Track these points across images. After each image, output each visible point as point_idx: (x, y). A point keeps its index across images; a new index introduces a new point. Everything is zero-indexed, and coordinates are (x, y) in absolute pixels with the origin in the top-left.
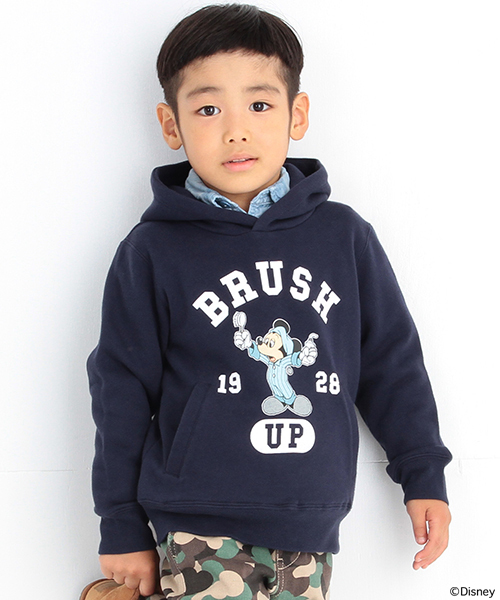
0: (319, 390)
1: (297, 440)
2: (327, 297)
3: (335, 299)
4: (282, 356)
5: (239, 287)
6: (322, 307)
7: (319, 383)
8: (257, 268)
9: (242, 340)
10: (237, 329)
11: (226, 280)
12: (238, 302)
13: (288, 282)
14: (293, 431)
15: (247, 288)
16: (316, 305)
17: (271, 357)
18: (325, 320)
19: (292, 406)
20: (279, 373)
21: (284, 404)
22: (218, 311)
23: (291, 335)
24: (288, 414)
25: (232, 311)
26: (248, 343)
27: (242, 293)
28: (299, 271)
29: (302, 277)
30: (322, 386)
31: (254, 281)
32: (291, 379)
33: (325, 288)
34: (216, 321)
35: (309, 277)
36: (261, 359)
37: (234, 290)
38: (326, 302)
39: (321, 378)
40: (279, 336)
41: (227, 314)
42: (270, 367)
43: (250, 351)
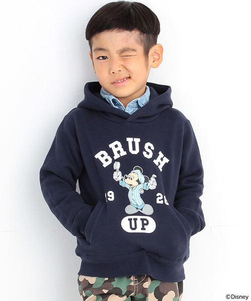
0: (158, 202)
1: (145, 227)
2: (162, 159)
3: (166, 160)
4: (138, 184)
5: (118, 149)
6: (159, 164)
7: (158, 199)
8: (127, 140)
9: (117, 176)
10: (115, 170)
11: (112, 146)
12: (117, 156)
13: (142, 148)
14: (143, 222)
15: (122, 150)
16: (156, 162)
17: (131, 185)
18: (161, 170)
19: (141, 210)
20: (135, 193)
21: (137, 209)
22: (107, 160)
23: (143, 174)
24: (139, 214)
25: (114, 161)
26: (120, 178)
27: (119, 152)
28: (148, 144)
29: (149, 148)
30: (160, 200)
31: (125, 146)
32: (142, 196)
33: (161, 155)
34: (105, 165)
35: (153, 148)
36: (126, 186)
37: (115, 151)
38: (161, 161)
39: (160, 196)
40: (137, 174)
41: (111, 162)
42: (130, 190)
43: (121, 182)
